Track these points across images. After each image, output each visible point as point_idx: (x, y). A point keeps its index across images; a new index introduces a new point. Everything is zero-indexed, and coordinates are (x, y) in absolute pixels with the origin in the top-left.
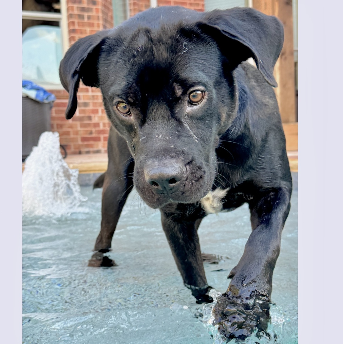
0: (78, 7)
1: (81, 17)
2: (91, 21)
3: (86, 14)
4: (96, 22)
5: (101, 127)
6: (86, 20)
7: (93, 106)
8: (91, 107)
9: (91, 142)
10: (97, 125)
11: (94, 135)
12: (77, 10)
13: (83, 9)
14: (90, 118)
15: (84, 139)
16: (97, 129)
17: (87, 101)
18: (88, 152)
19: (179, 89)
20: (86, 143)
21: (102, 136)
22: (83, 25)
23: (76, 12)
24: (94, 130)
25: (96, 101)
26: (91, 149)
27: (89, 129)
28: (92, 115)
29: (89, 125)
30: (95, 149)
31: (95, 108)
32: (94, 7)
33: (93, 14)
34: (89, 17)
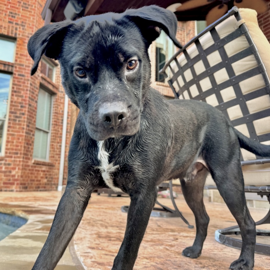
0: (14, 116)
1: (15, 120)
2: (20, 123)
3: (18, 119)
4: (23, 123)
5: (16, 177)
6: (17, 122)
7: (14, 165)
8: (12, 166)
9: (9, 185)
10: (14, 176)
11: (11, 181)
12: (13, 117)
13: (17, 117)
14: (10, 172)
15: (4, 183)
16: (14, 178)
17: (10, 163)
18: (6, 191)
19: (122, 57)
20: (5, 185)
21: (16, 183)
22: (15, 124)
23: (12, 118)
24: (11, 178)
25: (16, 163)
26: (8, 189)
27: (9, 178)
28: (12, 170)
29: (9, 176)
30: (11, 189)
31: (14, 167)
32: (23, 116)
33: (22, 119)
34: (19, 121)
